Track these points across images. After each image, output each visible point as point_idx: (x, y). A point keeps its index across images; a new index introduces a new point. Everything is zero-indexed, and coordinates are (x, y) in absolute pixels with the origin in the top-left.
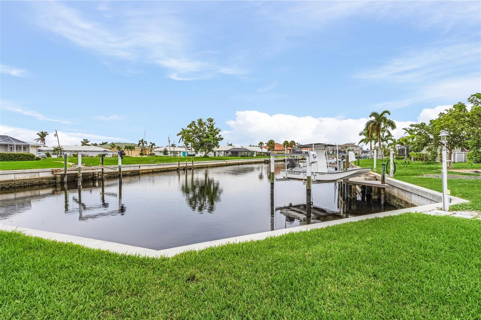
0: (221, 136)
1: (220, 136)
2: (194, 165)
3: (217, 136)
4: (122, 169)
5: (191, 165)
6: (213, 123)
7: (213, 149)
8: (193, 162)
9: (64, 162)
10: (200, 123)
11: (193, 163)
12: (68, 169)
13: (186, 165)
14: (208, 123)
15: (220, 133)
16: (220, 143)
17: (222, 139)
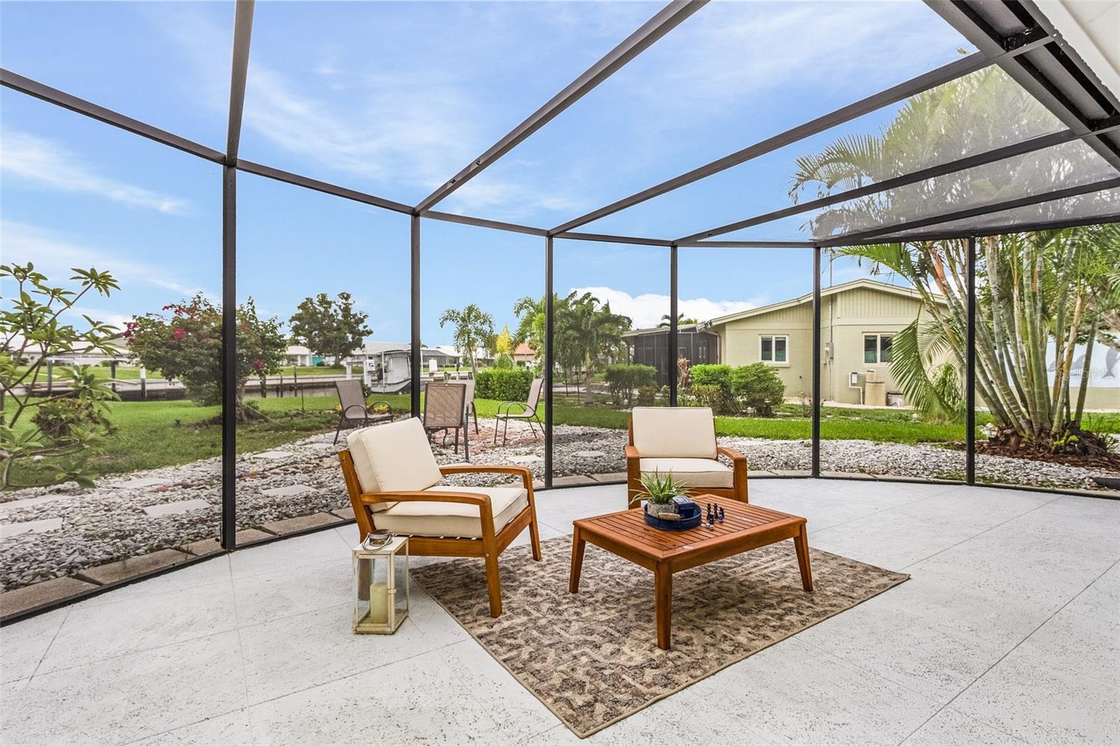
0: (367, 326)
1: (365, 327)
2: (298, 381)
3: (361, 327)
4: (148, 387)
5: (293, 381)
6: (350, 301)
7: (353, 352)
8: (295, 375)
9: (46, 375)
10: (324, 301)
11: (295, 379)
12: (54, 383)
13: (282, 381)
14: (340, 302)
15: (366, 322)
16: (365, 340)
17: (370, 333)
